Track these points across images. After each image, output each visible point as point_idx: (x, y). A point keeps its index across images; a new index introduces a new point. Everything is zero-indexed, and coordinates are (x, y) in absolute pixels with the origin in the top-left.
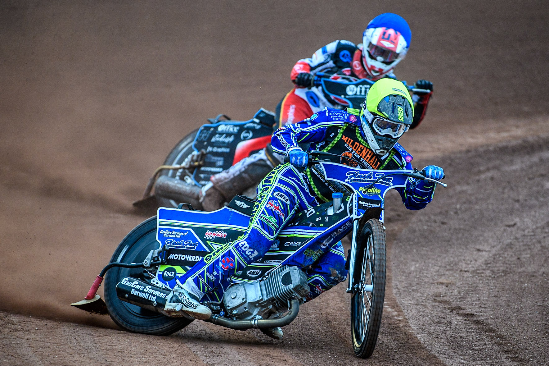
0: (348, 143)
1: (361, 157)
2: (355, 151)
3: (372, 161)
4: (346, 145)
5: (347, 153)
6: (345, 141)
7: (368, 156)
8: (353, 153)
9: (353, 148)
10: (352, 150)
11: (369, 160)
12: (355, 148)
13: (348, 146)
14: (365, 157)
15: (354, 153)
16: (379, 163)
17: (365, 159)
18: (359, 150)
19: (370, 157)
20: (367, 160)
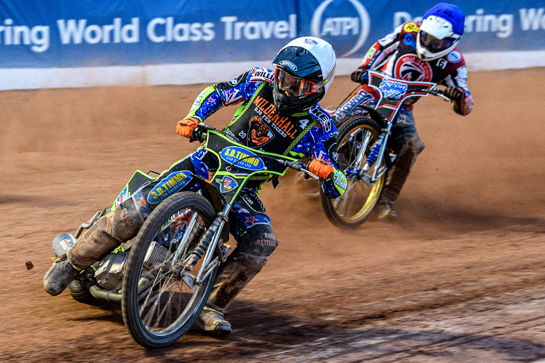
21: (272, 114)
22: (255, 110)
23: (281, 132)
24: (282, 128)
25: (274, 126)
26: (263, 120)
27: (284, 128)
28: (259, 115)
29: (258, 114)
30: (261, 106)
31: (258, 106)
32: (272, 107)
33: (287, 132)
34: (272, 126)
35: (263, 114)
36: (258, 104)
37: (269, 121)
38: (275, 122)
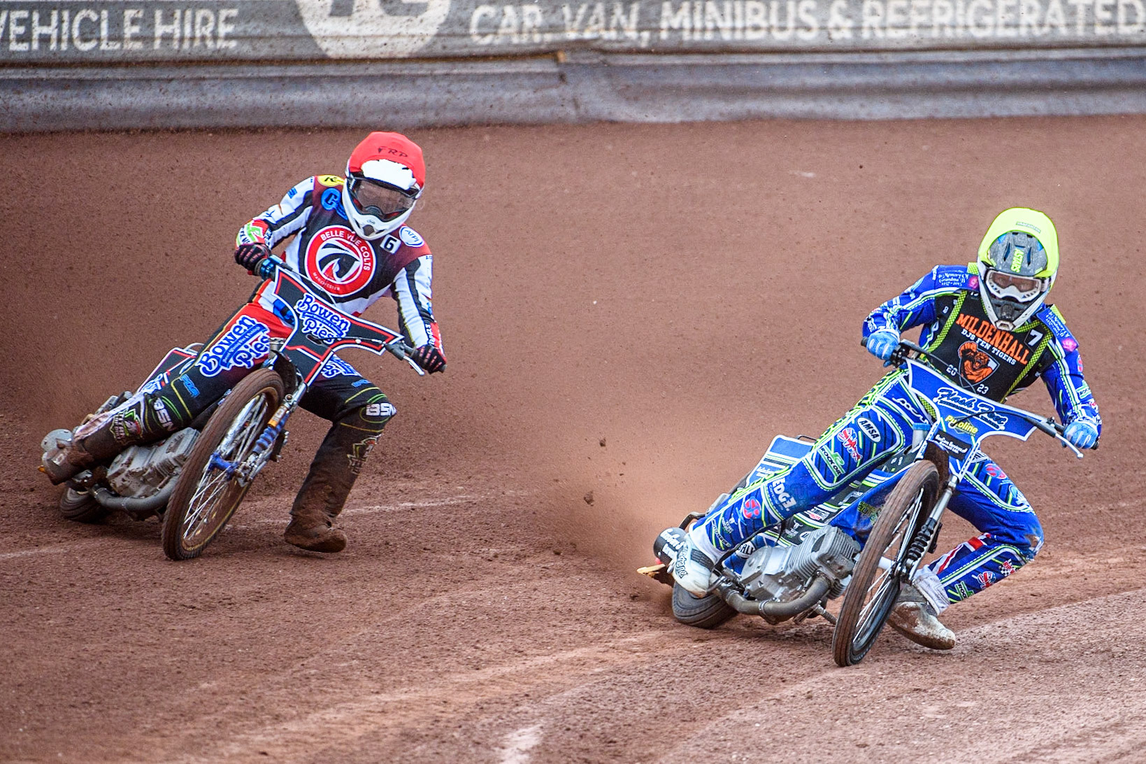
0: (967, 327)
1: (993, 346)
2: (982, 339)
3: (1012, 349)
4: (964, 332)
5: (967, 345)
6: (963, 326)
7: (1004, 342)
8: (977, 342)
9: (978, 334)
10: (976, 338)
11: (1008, 349)
12: (981, 333)
13: (968, 334)
14: (999, 345)
15: (980, 342)
16: (1027, 352)
17: (1000, 347)
18: (990, 333)
19: (1007, 344)
20: (1004, 350)
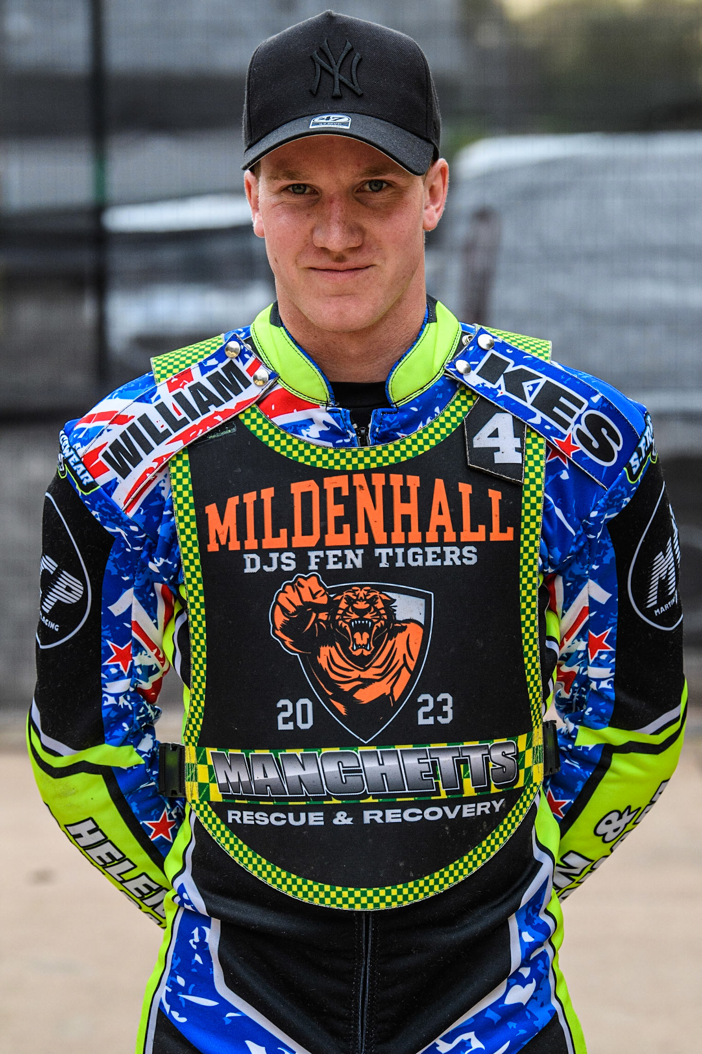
21: (339, 522)
22: (248, 570)
23: (442, 556)
24: (432, 536)
25: (392, 559)
26: (328, 576)
27: (441, 529)
28: (290, 575)
29: (281, 576)
30: (260, 535)
31: (251, 543)
32: (307, 497)
33: (466, 535)
34: (384, 564)
35: (302, 556)
36: (242, 536)
37: (355, 559)
38: (380, 537)
